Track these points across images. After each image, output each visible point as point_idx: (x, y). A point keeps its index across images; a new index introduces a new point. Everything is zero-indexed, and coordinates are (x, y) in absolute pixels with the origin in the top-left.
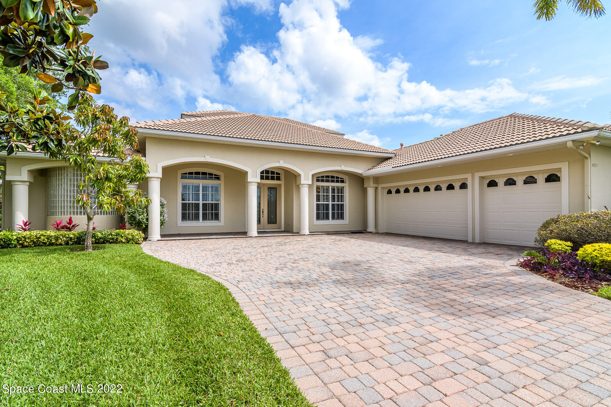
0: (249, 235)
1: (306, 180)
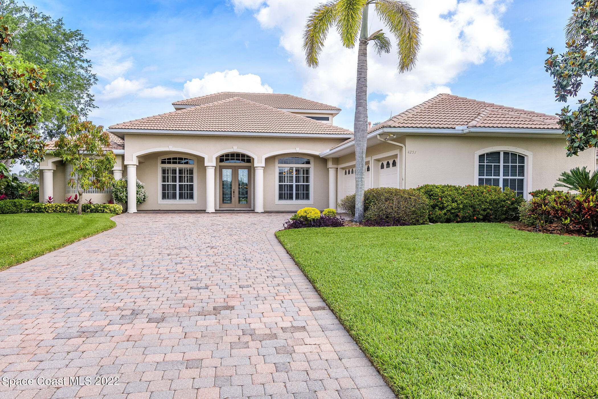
0: (207, 211)
1: (259, 163)
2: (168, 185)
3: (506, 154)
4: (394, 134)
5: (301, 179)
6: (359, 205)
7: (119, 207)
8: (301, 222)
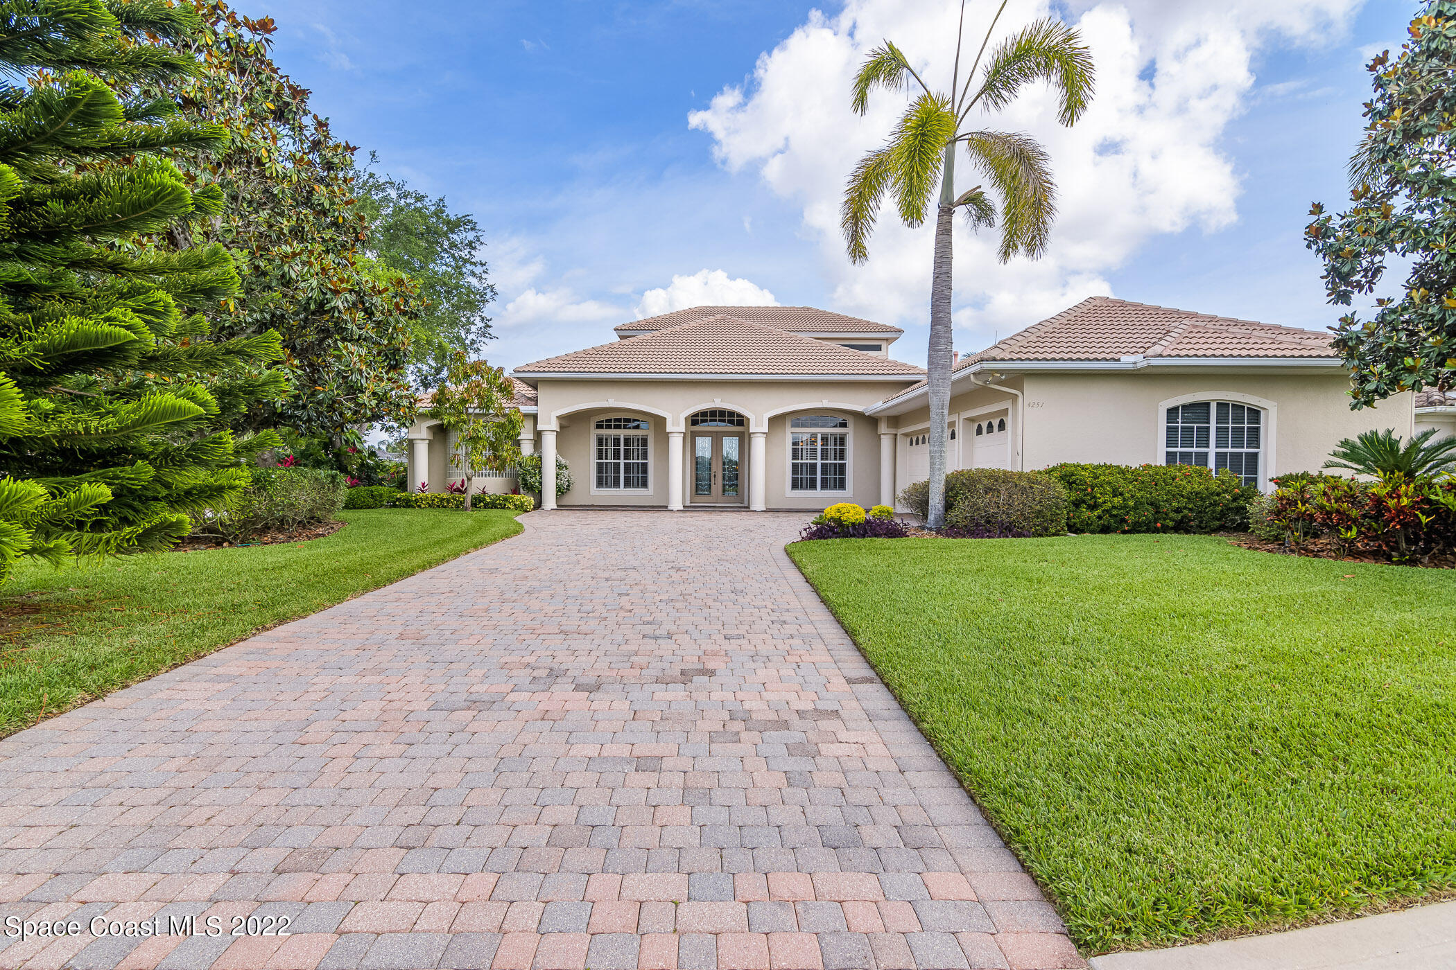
0: (669, 508)
1: (758, 426)
2: (606, 464)
3: (1222, 406)
4: (1001, 371)
5: (831, 454)
6: (936, 501)
7: (529, 500)
8: (832, 529)
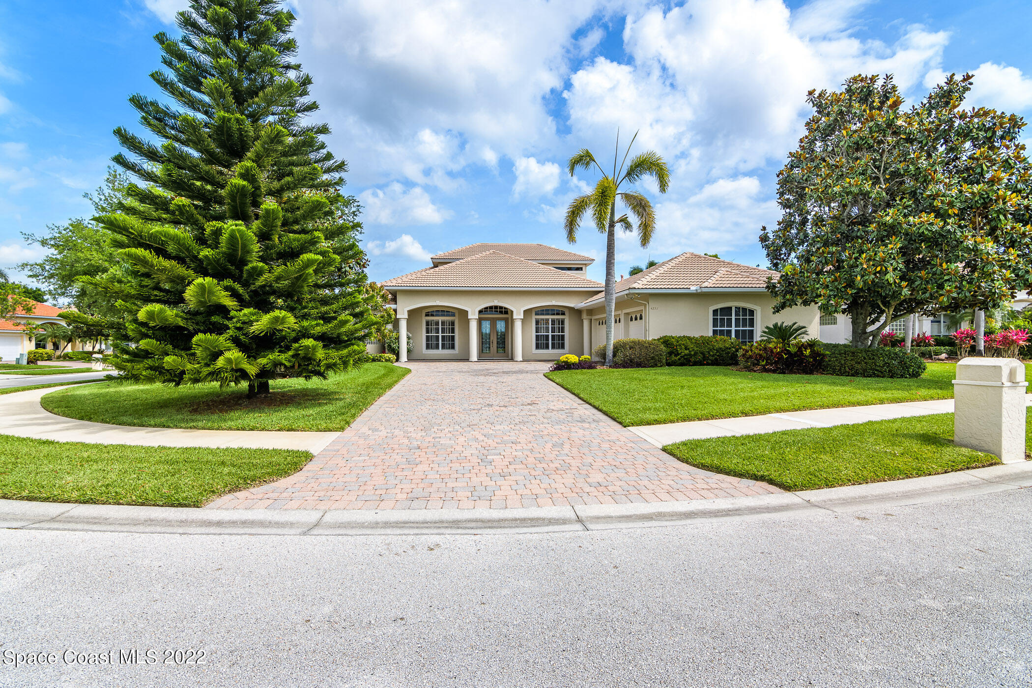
0: (470, 360)
1: (518, 315)
2: (431, 336)
3: (738, 309)
5: (557, 330)
6: (610, 353)
7: (393, 357)
8: (563, 366)
